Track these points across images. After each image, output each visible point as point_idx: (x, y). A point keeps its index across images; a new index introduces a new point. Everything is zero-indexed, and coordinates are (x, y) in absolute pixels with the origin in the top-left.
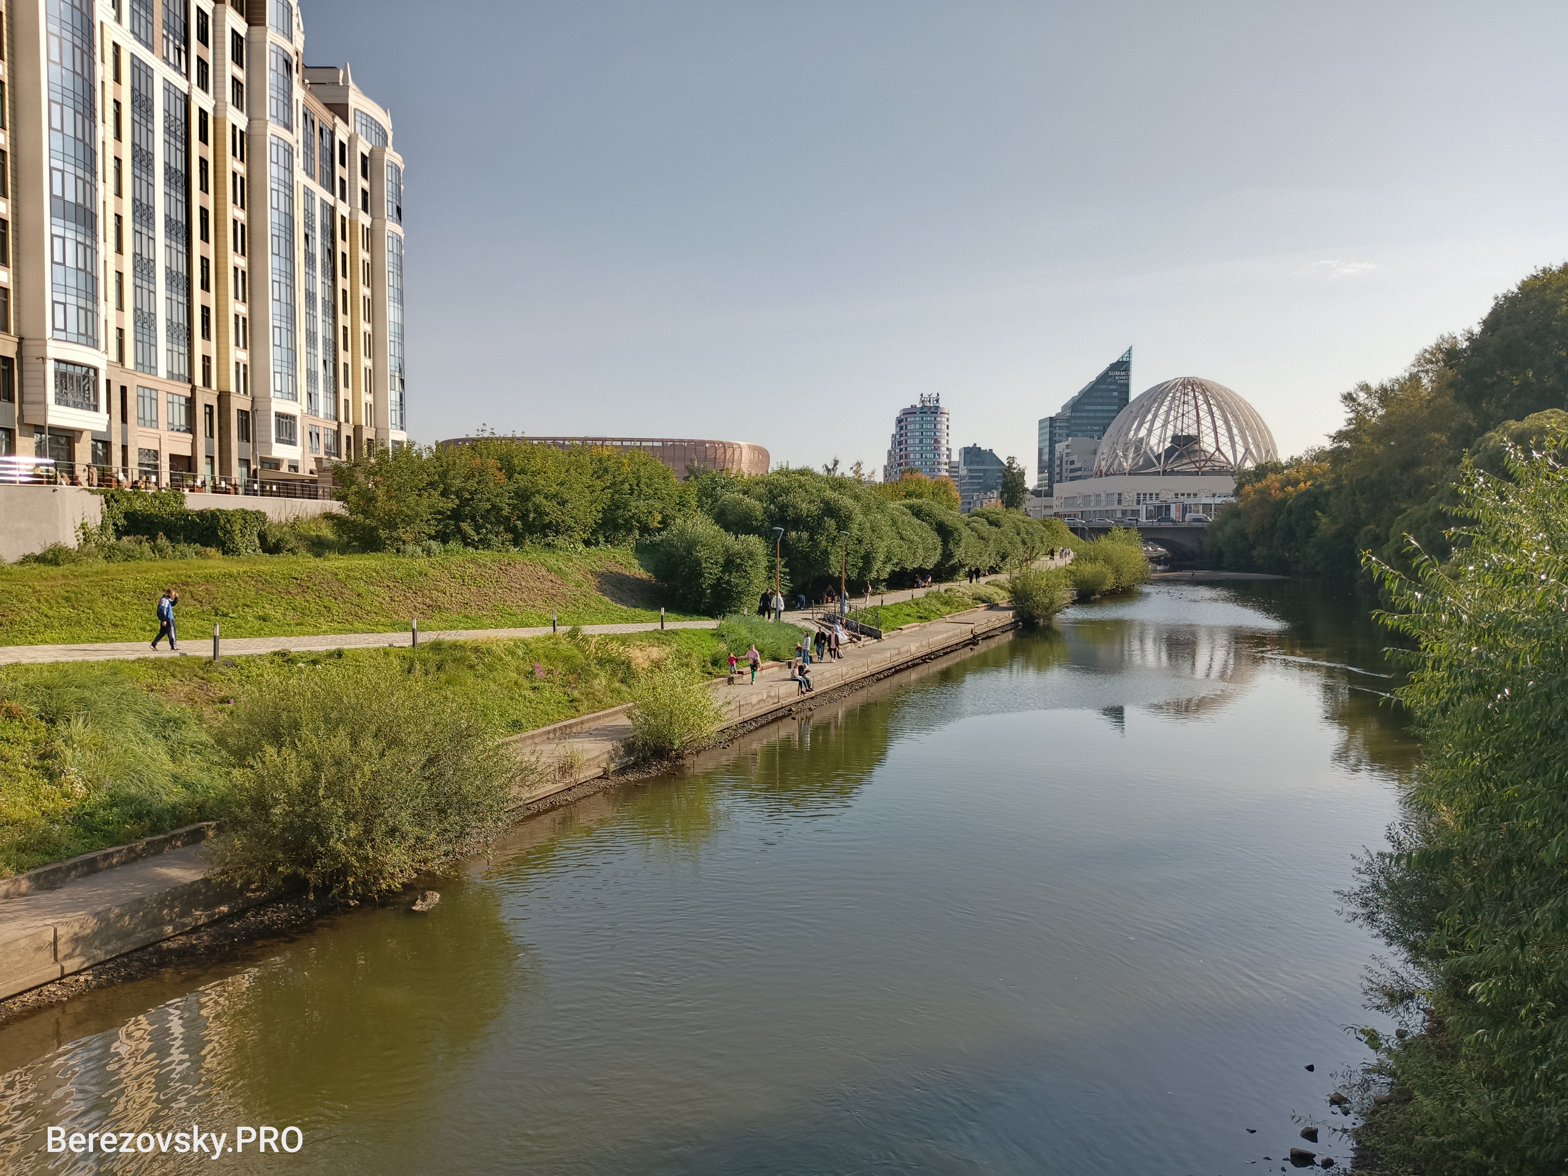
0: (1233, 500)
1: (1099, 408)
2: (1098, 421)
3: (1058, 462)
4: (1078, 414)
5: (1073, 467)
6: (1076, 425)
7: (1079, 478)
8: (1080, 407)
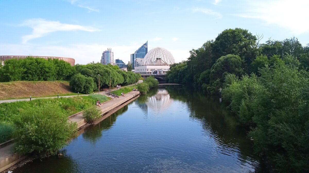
0: (170, 70)
1: (142, 52)
2: (142, 55)
3: (135, 63)
4: (138, 54)
5: (137, 64)
6: (138, 55)
7: (139, 66)
8: (138, 52)
